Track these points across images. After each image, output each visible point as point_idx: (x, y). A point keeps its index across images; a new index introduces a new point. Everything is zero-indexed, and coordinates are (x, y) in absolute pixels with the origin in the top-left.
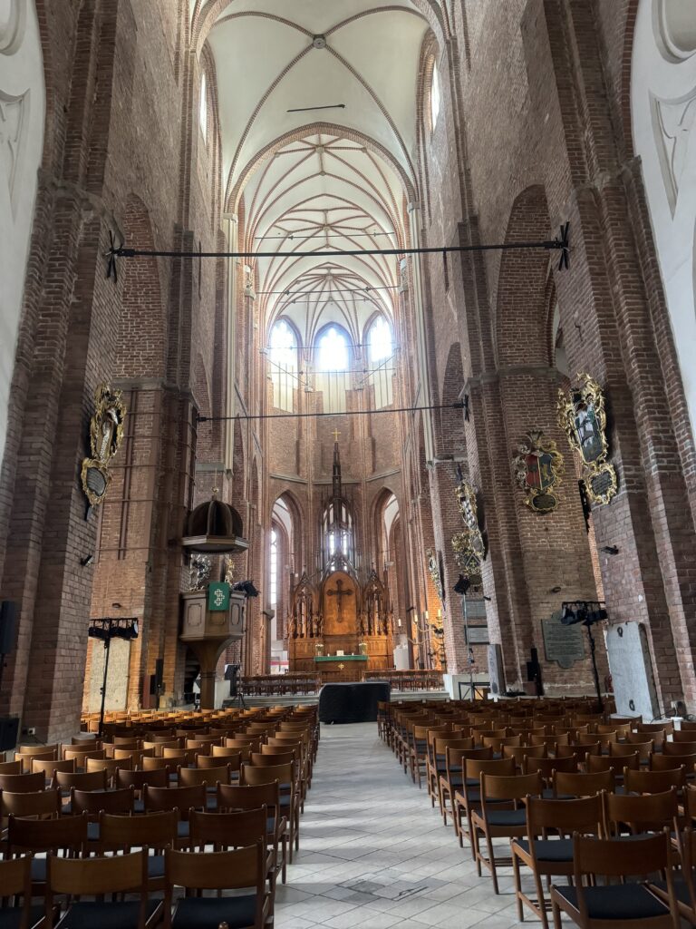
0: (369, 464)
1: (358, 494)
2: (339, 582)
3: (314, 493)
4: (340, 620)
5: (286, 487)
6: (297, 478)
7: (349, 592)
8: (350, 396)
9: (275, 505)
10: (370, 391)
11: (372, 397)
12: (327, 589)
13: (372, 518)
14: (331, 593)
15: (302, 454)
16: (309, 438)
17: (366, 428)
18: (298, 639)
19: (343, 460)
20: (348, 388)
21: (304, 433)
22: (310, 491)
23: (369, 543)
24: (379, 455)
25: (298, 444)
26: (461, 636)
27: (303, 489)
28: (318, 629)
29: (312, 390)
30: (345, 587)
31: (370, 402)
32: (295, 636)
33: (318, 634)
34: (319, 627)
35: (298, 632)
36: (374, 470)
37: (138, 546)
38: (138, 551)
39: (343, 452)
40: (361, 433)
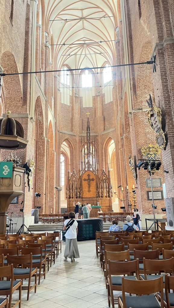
0: (102, 127)
1: (98, 140)
2: (89, 175)
3: (79, 140)
4: (89, 191)
5: (67, 137)
6: (71, 133)
7: (93, 180)
8: (94, 99)
9: (62, 145)
10: (103, 96)
11: (103, 98)
12: (83, 179)
13: (104, 150)
14: (85, 180)
15: (74, 123)
16: (77, 116)
17: (101, 112)
18: (71, 199)
19: (91, 126)
20: (94, 95)
21: (74, 114)
22: (77, 139)
23: (102, 160)
24: (106, 123)
25: (72, 119)
26: (146, 196)
27: (74, 138)
28: (79, 195)
29: (78, 96)
30: (91, 178)
31: (103, 101)
32: (70, 198)
33: (79, 197)
34: (80, 194)
35: (71, 196)
36: (104, 130)
39: (91, 122)
40: (99, 114)
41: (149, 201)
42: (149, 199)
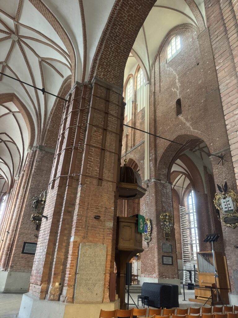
26: (161, 261)
37: (109, 179)
38: (109, 183)
41: (163, 266)
42: (163, 264)
